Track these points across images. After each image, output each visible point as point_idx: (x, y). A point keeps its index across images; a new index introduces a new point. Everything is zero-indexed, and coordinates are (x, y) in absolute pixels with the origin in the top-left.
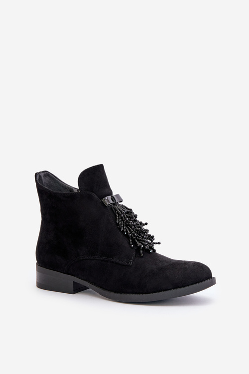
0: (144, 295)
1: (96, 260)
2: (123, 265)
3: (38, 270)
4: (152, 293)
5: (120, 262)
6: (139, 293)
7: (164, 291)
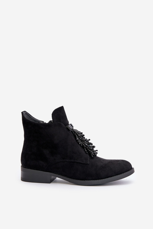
0: (100, 180)
1: (67, 162)
2: (84, 164)
3: (22, 170)
4: (104, 179)
5: (82, 162)
6: (96, 179)
7: (110, 177)
